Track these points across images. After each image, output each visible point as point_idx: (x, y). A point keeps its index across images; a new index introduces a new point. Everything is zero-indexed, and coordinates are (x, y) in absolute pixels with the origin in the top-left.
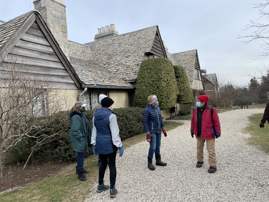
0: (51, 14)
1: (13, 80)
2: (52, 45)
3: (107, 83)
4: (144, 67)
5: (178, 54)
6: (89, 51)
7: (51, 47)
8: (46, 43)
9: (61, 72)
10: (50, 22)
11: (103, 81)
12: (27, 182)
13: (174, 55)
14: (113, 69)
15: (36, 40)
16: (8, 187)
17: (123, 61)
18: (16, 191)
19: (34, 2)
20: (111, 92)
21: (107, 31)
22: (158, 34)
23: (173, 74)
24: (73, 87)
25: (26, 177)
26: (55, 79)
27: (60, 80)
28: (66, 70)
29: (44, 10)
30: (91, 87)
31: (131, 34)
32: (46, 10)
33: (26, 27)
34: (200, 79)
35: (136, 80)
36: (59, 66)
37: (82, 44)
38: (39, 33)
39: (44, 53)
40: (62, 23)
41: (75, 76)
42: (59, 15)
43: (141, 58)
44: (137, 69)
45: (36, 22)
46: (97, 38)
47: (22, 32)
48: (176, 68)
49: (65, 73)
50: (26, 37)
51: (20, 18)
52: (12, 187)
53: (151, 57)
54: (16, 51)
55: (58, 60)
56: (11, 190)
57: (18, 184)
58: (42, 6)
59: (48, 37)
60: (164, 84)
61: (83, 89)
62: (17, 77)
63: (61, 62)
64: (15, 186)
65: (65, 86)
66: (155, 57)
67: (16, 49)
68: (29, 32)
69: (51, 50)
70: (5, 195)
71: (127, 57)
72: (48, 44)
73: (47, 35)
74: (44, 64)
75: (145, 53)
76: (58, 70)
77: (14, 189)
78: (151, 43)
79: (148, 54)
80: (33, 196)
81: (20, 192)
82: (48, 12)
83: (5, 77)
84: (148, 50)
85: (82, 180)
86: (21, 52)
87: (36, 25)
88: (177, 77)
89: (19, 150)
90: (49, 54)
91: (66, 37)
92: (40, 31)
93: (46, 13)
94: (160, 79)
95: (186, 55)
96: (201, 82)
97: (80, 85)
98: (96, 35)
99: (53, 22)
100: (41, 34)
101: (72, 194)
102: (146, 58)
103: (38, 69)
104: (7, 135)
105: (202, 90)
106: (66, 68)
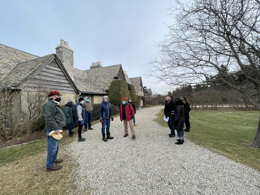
0: (65, 55)
1: (39, 87)
2: (63, 71)
3: (92, 91)
4: (113, 84)
5: (132, 78)
6: (86, 74)
7: (63, 72)
8: (60, 70)
9: (68, 85)
10: (64, 59)
11: (91, 90)
12: (43, 138)
13: (131, 79)
14: (97, 84)
15: (54, 68)
16: (32, 140)
17: (103, 80)
18: (36, 142)
19: (56, 48)
20: (95, 96)
21: (96, 65)
22: (121, 68)
23: (127, 88)
24: (74, 92)
25: (43, 136)
26: (64, 88)
27: (67, 89)
28: (70, 84)
29: (61, 53)
30: (83, 92)
31: (108, 67)
32: (62, 53)
33: (49, 62)
34: (143, 91)
35: (108, 90)
36: (67, 82)
37: (83, 70)
38: (56, 65)
39: (59, 75)
40: (71, 60)
41: (75, 87)
42: (70, 56)
43: (112, 80)
44: (110, 85)
45: (54, 59)
46: (91, 68)
47: (47, 64)
48: (129, 85)
49: (69, 85)
50: (48, 67)
51: (46, 57)
52: (34, 140)
53: (117, 79)
54: (42, 73)
55: (66, 79)
56: (33, 142)
57: (37, 139)
58: (60, 51)
59: (61, 67)
60: (122, 93)
61: (79, 94)
62: (41, 87)
63: (68, 80)
64: (35, 140)
65: (69, 92)
66: (119, 79)
67: (42, 72)
68: (51, 64)
69: (62, 74)
70: (29, 144)
71: (105, 78)
72: (61, 71)
73: (61, 66)
74: (58, 80)
75: (114, 77)
76: (66, 84)
77: (35, 141)
78: (117, 73)
79: (116, 78)
80: (44, 144)
81: (38, 142)
82: (63, 54)
83: (35, 86)
84: (115, 76)
85: (71, 136)
86: (45, 74)
87: (55, 61)
88: (129, 89)
89: (40, 123)
90: (61, 75)
91: (73, 67)
92: (57, 64)
93: (62, 54)
94: (120, 90)
95: (136, 79)
96: (143, 93)
97: (77, 91)
98: (91, 66)
99: (66, 59)
100: (57, 66)
101: (64, 142)
102: (115, 80)
103: (55, 83)
104: (34, 115)
105: (143, 96)
106: (70, 83)
